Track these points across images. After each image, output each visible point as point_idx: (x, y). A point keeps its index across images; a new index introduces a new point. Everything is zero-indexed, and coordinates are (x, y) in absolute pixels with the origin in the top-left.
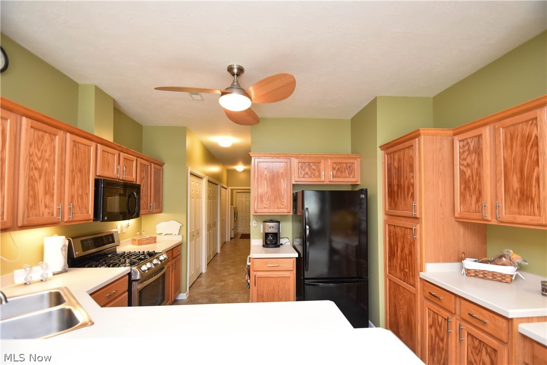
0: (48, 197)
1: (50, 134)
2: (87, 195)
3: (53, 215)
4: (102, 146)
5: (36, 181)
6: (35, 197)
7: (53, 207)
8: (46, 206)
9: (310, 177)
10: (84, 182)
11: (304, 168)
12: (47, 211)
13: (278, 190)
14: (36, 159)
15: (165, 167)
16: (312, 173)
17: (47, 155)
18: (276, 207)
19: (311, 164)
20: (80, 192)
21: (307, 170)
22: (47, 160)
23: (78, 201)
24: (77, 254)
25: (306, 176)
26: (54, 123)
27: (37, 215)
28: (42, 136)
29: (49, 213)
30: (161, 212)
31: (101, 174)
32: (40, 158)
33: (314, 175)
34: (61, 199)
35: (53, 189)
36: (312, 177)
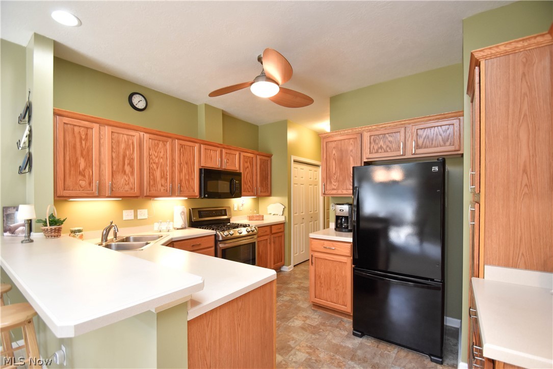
0: (163, 180)
1: (163, 141)
2: (193, 179)
3: (167, 191)
4: (204, 146)
5: (155, 170)
6: (154, 180)
7: (167, 186)
8: (162, 186)
9: (385, 152)
10: (190, 171)
11: (377, 141)
12: (163, 188)
13: (347, 170)
14: (154, 158)
15: (273, 157)
16: (388, 146)
17: (162, 155)
18: (345, 188)
19: (387, 135)
20: (187, 178)
21: (381, 143)
22: (162, 158)
23: (186, 183)
24: (194, 219)
25: (380, 151)
26: (165, 134)
27: (156, 190)
28: (158, 144)
29: (164, 190)
30: (270, 195)
31: (204, 166)
32: (157, 157)
33: (390, 148)
34: (172, 181)
35: (167, 175)
36: (387, 151)
